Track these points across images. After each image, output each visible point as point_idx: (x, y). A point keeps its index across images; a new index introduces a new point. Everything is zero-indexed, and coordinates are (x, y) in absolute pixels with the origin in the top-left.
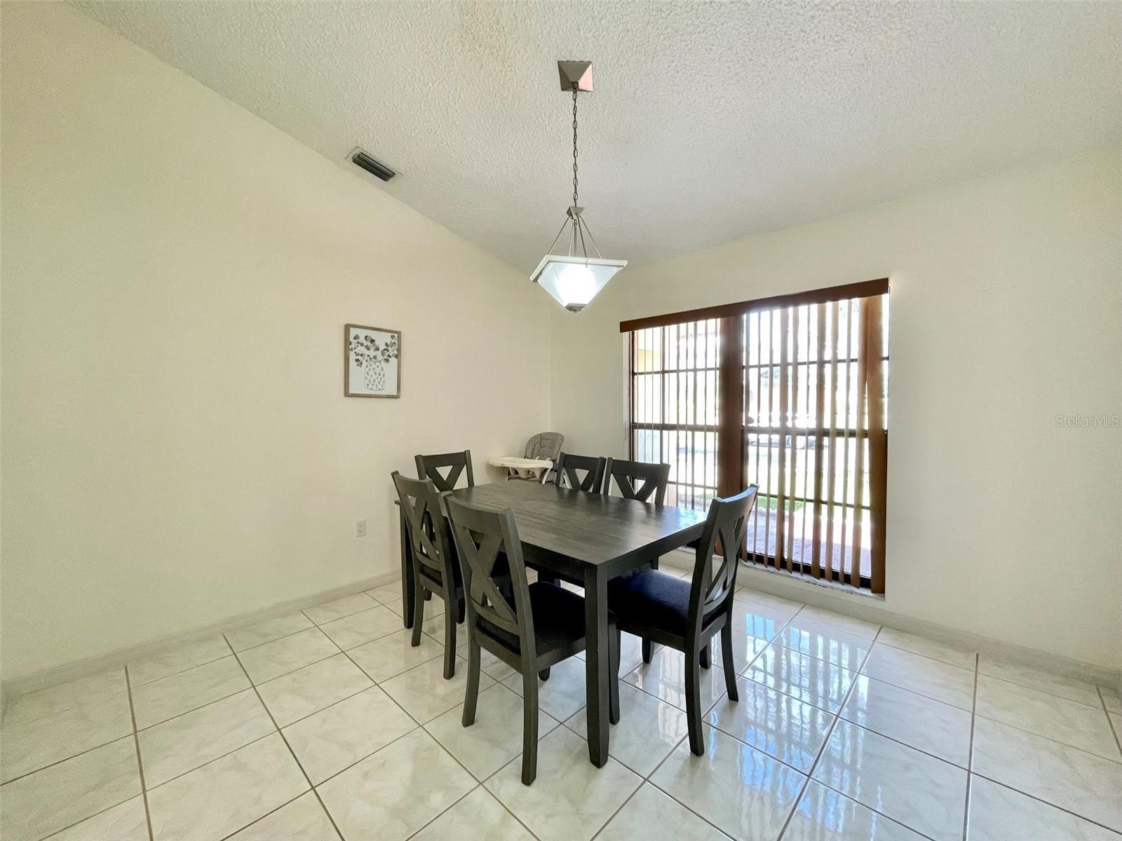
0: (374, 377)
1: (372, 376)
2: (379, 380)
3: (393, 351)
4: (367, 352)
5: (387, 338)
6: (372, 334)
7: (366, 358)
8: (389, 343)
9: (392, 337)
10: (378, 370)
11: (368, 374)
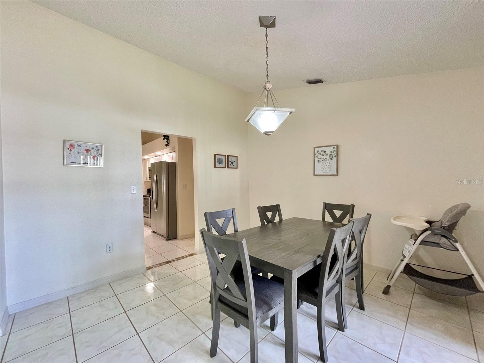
0: (326, 167)
1: (325, 167)
2: (328, 168)
3: (334, 154)
4: (322, 157)
5: (331, 149)
6: (324, 149)
7: (322, 159)
8: (332, 151)
9: (334, 148)
10: (328, 164)
11: (323, 166)
